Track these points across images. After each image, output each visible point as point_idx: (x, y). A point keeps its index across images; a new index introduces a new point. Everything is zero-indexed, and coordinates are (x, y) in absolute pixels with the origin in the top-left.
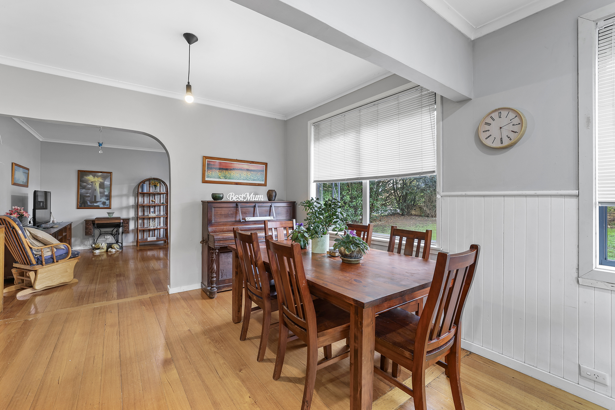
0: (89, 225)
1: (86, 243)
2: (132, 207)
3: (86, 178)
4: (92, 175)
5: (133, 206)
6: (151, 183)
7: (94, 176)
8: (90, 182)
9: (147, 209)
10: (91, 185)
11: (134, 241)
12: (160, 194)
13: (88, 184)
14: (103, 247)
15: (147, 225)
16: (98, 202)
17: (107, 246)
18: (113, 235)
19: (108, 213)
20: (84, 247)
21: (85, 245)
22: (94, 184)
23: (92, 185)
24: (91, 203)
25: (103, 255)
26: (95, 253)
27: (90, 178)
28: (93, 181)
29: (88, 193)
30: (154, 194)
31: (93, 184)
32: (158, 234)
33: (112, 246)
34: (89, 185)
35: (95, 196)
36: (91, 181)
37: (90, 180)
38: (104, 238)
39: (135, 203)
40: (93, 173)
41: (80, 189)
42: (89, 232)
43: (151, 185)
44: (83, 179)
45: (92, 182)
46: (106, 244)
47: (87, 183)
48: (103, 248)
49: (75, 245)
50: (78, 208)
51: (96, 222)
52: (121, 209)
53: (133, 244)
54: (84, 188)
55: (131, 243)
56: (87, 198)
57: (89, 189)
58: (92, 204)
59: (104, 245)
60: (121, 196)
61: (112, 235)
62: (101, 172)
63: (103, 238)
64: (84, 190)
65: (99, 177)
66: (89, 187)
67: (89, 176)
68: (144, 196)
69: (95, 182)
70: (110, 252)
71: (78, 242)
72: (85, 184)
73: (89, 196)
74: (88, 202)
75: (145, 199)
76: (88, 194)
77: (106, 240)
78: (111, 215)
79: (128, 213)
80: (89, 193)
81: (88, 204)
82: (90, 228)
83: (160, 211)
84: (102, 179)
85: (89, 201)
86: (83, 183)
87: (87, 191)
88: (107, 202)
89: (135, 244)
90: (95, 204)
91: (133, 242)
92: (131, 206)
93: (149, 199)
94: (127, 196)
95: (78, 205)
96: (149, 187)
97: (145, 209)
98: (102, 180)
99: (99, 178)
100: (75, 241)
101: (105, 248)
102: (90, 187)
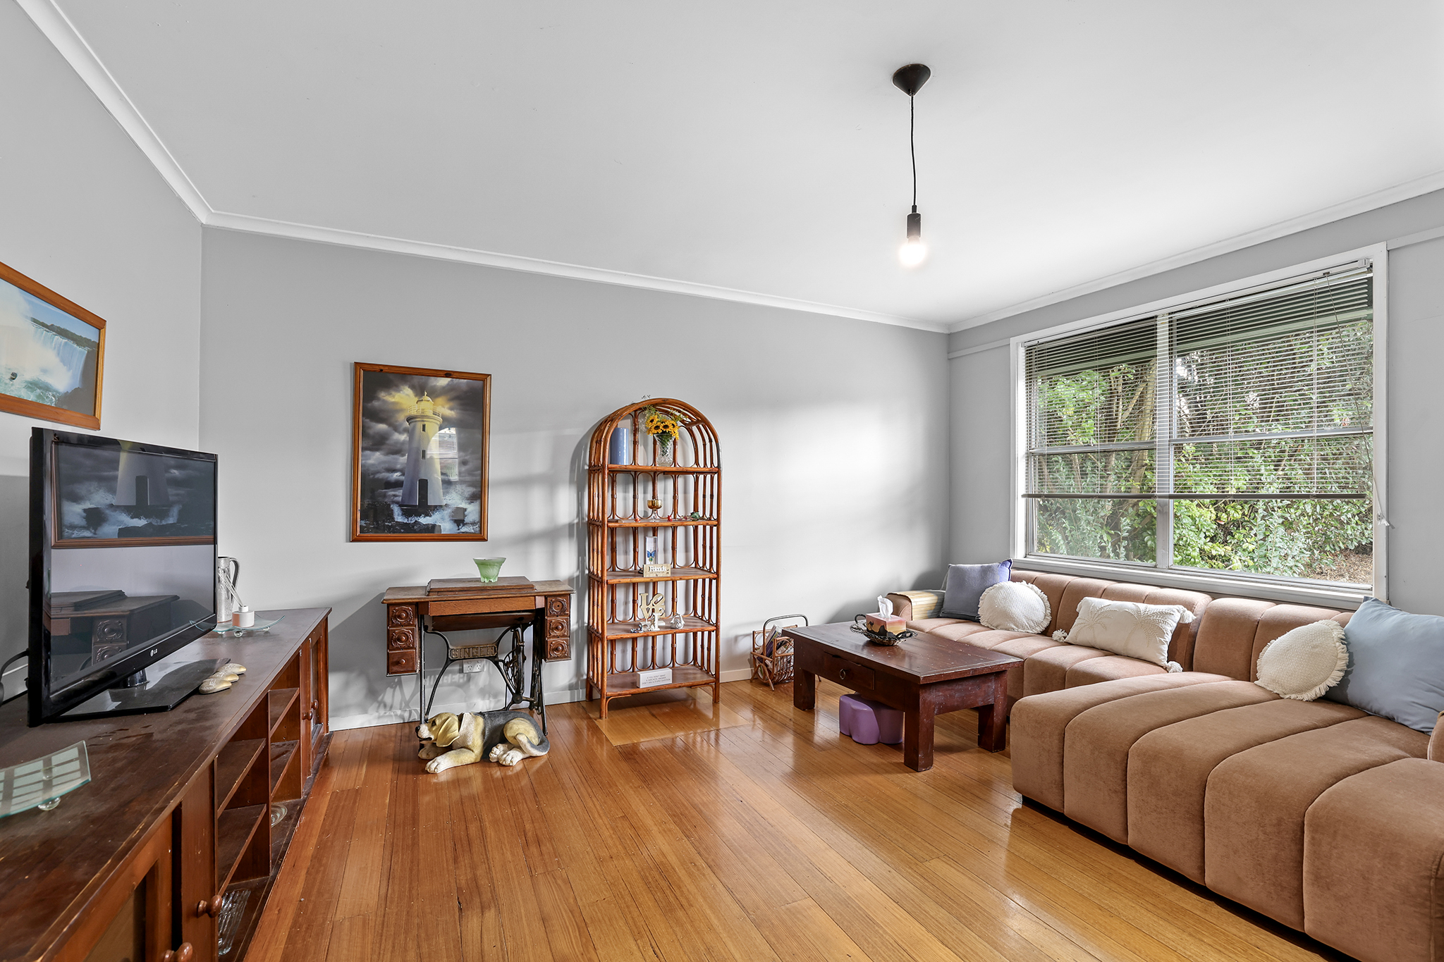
0: (401, 625)
1: (388, 696)
2: (567, 530)
3: (384, 401)
4: (413, 387)
5: (571, 526)
6: (642, 427)
7: (420, 391)
8: (401, 418)
9: (626, 541)
10: (406, 430)
11: (577, 683)
12: (674, 474)
13: (396, 429)
14: (465, 737)
15: (626, 613)
16: (436, 508)
17: (483, 733)
18: (501, 664)
19: (482, 564)
20: (379, 717)
21: (385, 706)
22: (419, 425)
23: (411, 432)
24: (407, 513)
25: (467, 781)
26: (434, 774)
27: (403, 399)
28: (414, 413)
29: (394, 471)
30: (654, 475)
31: (414, 429)
32: (664, 648)
33: (509, 734)
34: (400, 433)
35: (424, 484)
36: (408, 414)
37: (402, 410)
38: (461, 671)
39: (578, 516)
40: (417, 380)
41: (364, 449)
42: (403, 655)
43: (639, 436)
44: (376, 404)
45: (409, 419)
46: (480, 720)
47: (390, 425)
48: (470, 744)
49: (343, 709)
50: (355, 539)
51: (435, 610)
52: (526, 540)
53: (572, 696)
54: (378, 443)
55: (563, 689)
56: (391, 492)
57: (397, 451)
58: (412, 520)
59: (472, 728)
60: (523, 483)
61: (496, 664)
62: (448, 374)
63: (453, 673)
64: (378, 454)
65: (438, 396)
66: (397, 442)
67: (399, 391)
68: (613, 483)
69: (423, 417)
70: (498, 763)
71: (357, 690)
72: (382, 427)
73: (398, 484)
74: (396, 510)
75: (619, 495)
76: (396, 476)
77: (469, 679)
78: (492, 571)
79: (553, 558)
80: (398, 467)
81: (393, 518)
82: (407, 638)
83: (674, 548)
84: (451, 404)
85: (400, 505)
86: (373, 424)
87: (391, 457)
88: (472, 510)
89: (581, 695)
90: (424, 520)
91: (571, 687)
92: (564, 526)
93: (634, 497)
94: (549, 482)
95: (354, 522)
96: (635, 443)
97: (619, 540)
98: (451, 409)
99: (440, 400)
100: (346, 685)
101: (477, 742)
102: (403, 443)
